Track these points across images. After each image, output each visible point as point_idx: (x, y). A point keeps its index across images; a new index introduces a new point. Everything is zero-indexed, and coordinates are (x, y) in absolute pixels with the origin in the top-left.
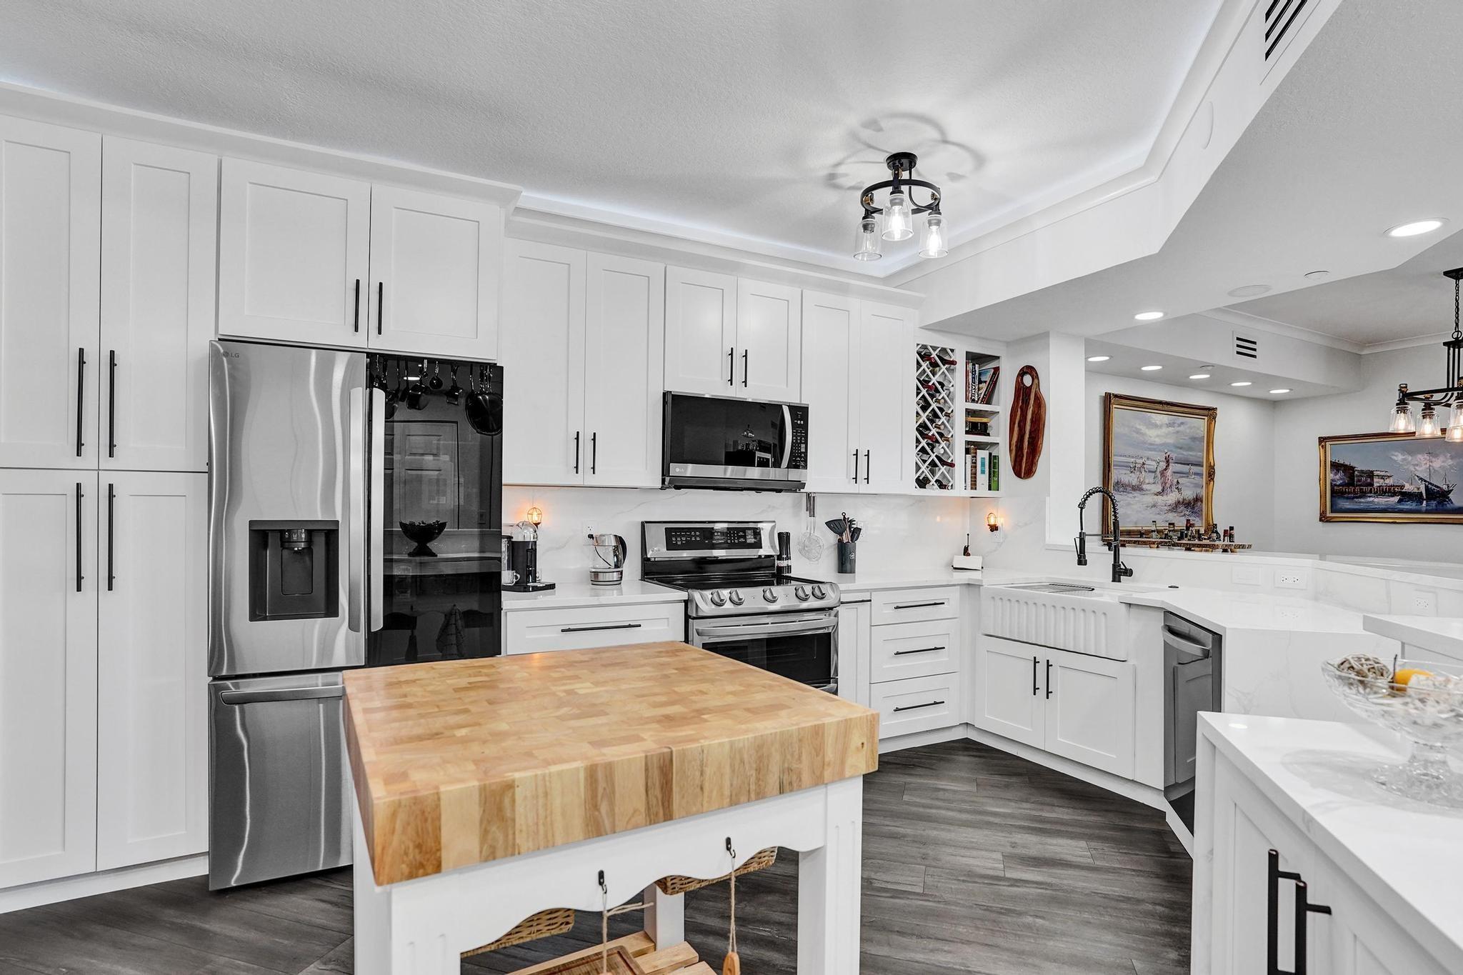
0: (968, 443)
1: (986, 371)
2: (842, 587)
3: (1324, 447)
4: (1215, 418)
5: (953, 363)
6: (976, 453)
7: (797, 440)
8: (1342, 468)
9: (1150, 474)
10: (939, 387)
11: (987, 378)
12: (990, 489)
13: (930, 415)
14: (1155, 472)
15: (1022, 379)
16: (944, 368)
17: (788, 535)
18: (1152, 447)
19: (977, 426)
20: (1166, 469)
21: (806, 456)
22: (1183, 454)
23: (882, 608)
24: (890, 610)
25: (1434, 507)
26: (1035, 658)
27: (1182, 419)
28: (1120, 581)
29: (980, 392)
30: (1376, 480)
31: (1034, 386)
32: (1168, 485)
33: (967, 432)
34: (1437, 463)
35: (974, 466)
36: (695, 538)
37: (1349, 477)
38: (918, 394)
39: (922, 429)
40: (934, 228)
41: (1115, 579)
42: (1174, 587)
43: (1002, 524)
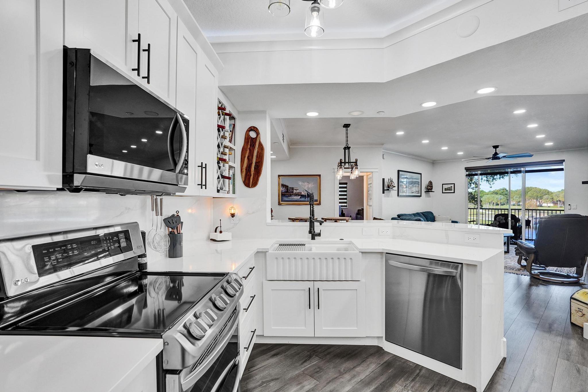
1: (231, 125)
3: (279, 178)
5: (230, 115)
8: (285, 186)
11: (231, 129)
15: (249, 134)
21: (188, 165)
26: (310, 288)
28: (315, 239)
29: (229, 136)
31: (258, 138)
36: (73, 252)
37: (287, 189)
41: (313, 238)
42: (342, 239)
43: (237, 213)
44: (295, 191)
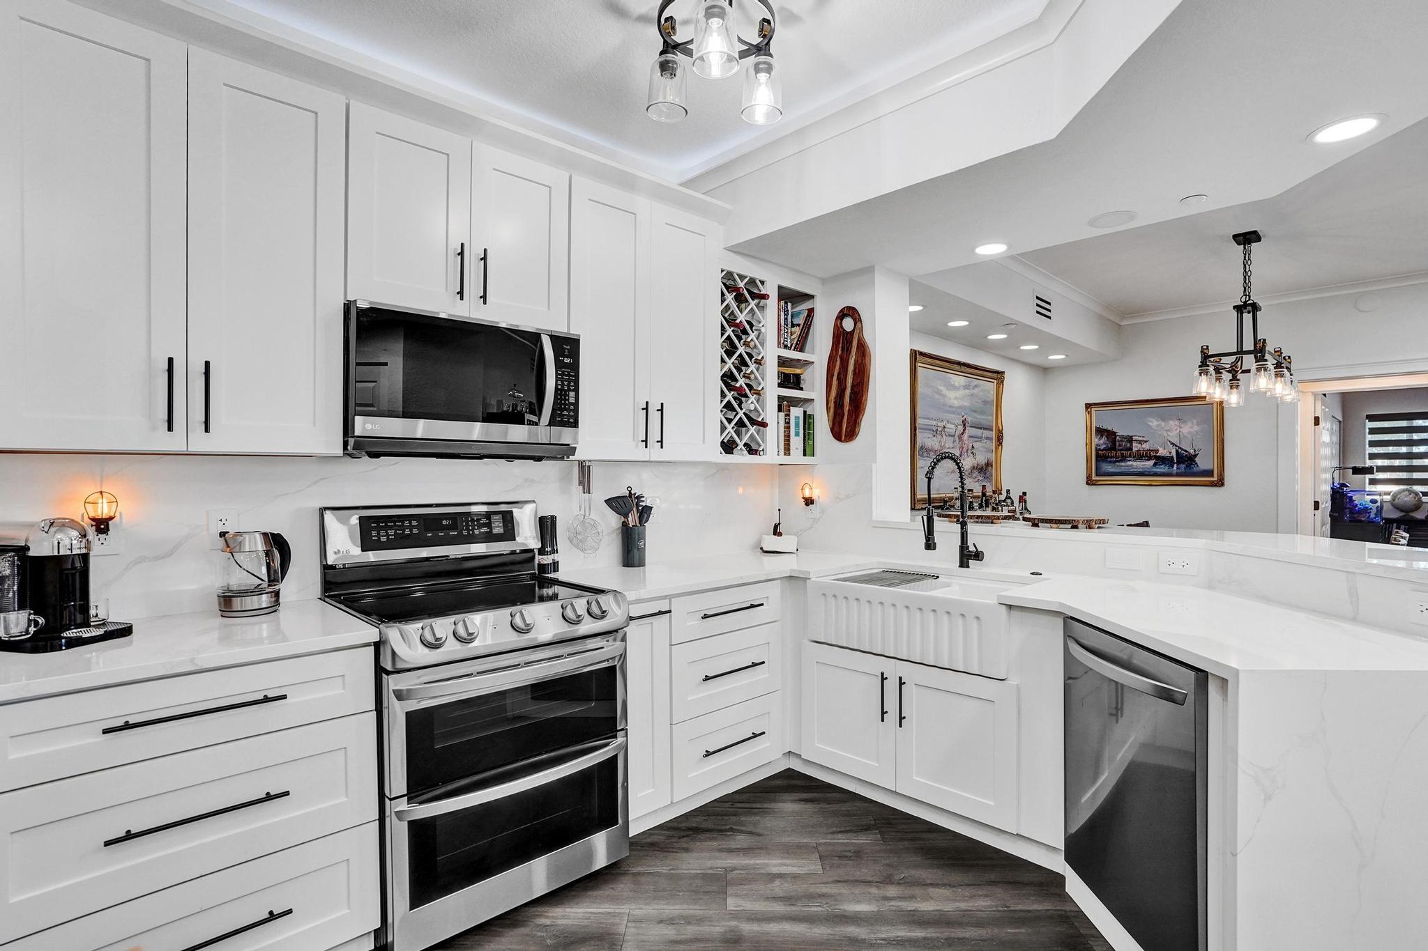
0: (781, 398)
1: (799, 313)
2: (631, 595)
3: (1090, 413)
4: (1003, 382)
5: (765, 297)
6: (789, 411)
7: (563, 385)
8: (1106, 434)
9: (950, 438)
10: (747, 327)
11: (800, 320)
12: (805, 455)
13: (737, 362)
14: (954, 436)
15: (841, 323)
16: (753, 303)
17: (553, 519)
18: (952, 410)
19: (790, 380)
20: (963, 433)
21: (576, 411)
22: (976, 418)
23: (685, 620)
24: (695, 621)
25: (1183, 470)
26: (882, 674)
27: (975, 382)
28: (968, 567)
29: (792, 337)
30: (1134, 445)
31: (857, 331)
32: (965, 450)
33: (780, 385)
34: (1186, 429)
35: (787, 428)
36: (411, 530)
37: (1112, 442)
38: (722, 335)
39: (728, 379)
40: (763, 77)
41: (964, 563)
42: (1037, 574)
43: (819, 497)
44: (1136, 447)
